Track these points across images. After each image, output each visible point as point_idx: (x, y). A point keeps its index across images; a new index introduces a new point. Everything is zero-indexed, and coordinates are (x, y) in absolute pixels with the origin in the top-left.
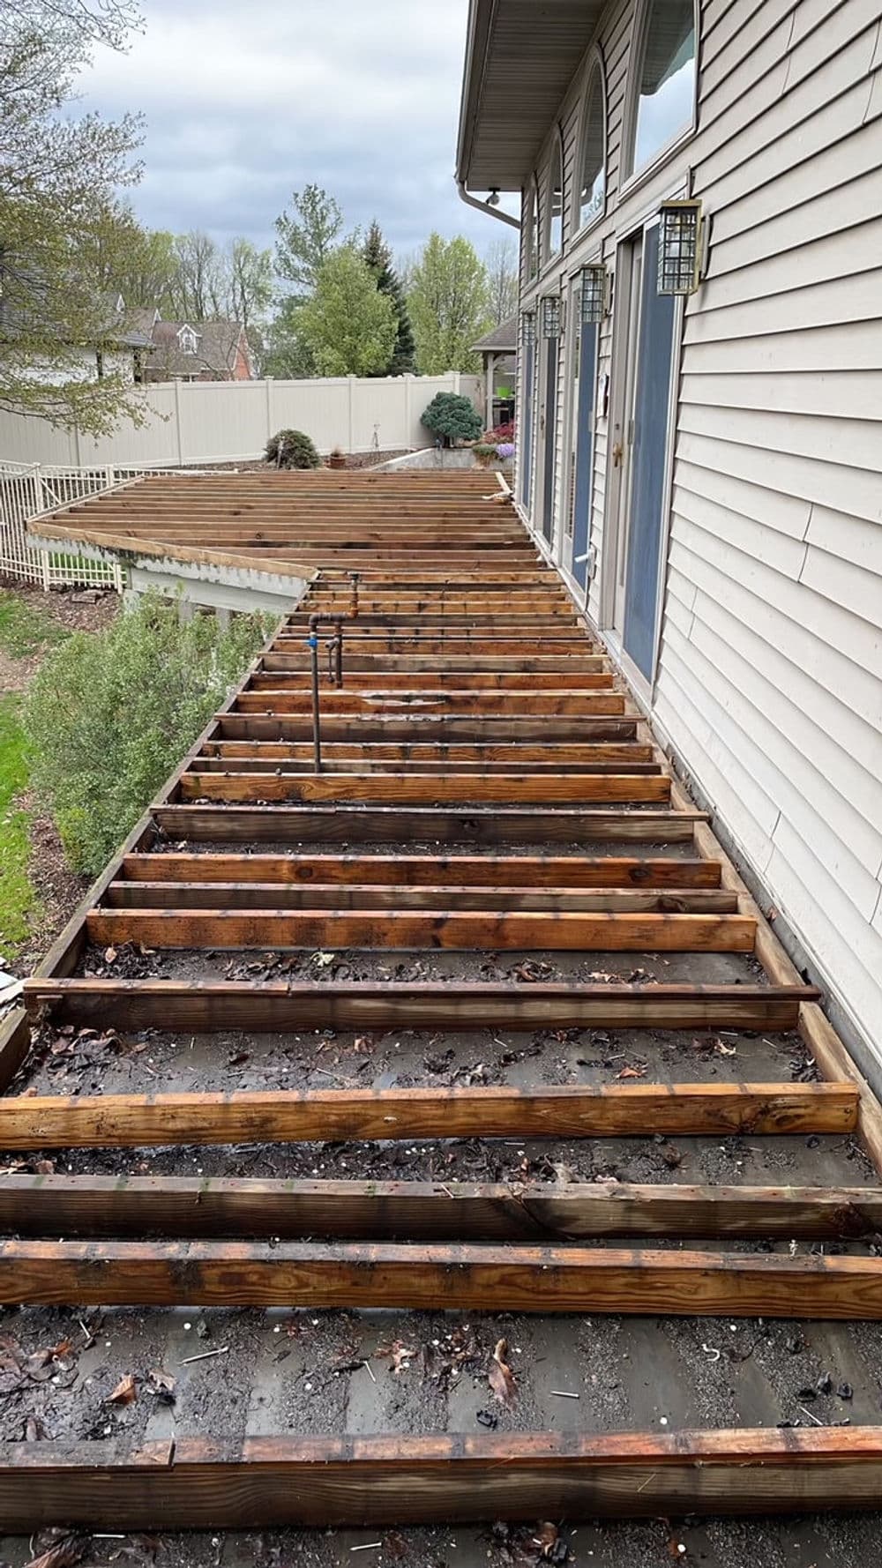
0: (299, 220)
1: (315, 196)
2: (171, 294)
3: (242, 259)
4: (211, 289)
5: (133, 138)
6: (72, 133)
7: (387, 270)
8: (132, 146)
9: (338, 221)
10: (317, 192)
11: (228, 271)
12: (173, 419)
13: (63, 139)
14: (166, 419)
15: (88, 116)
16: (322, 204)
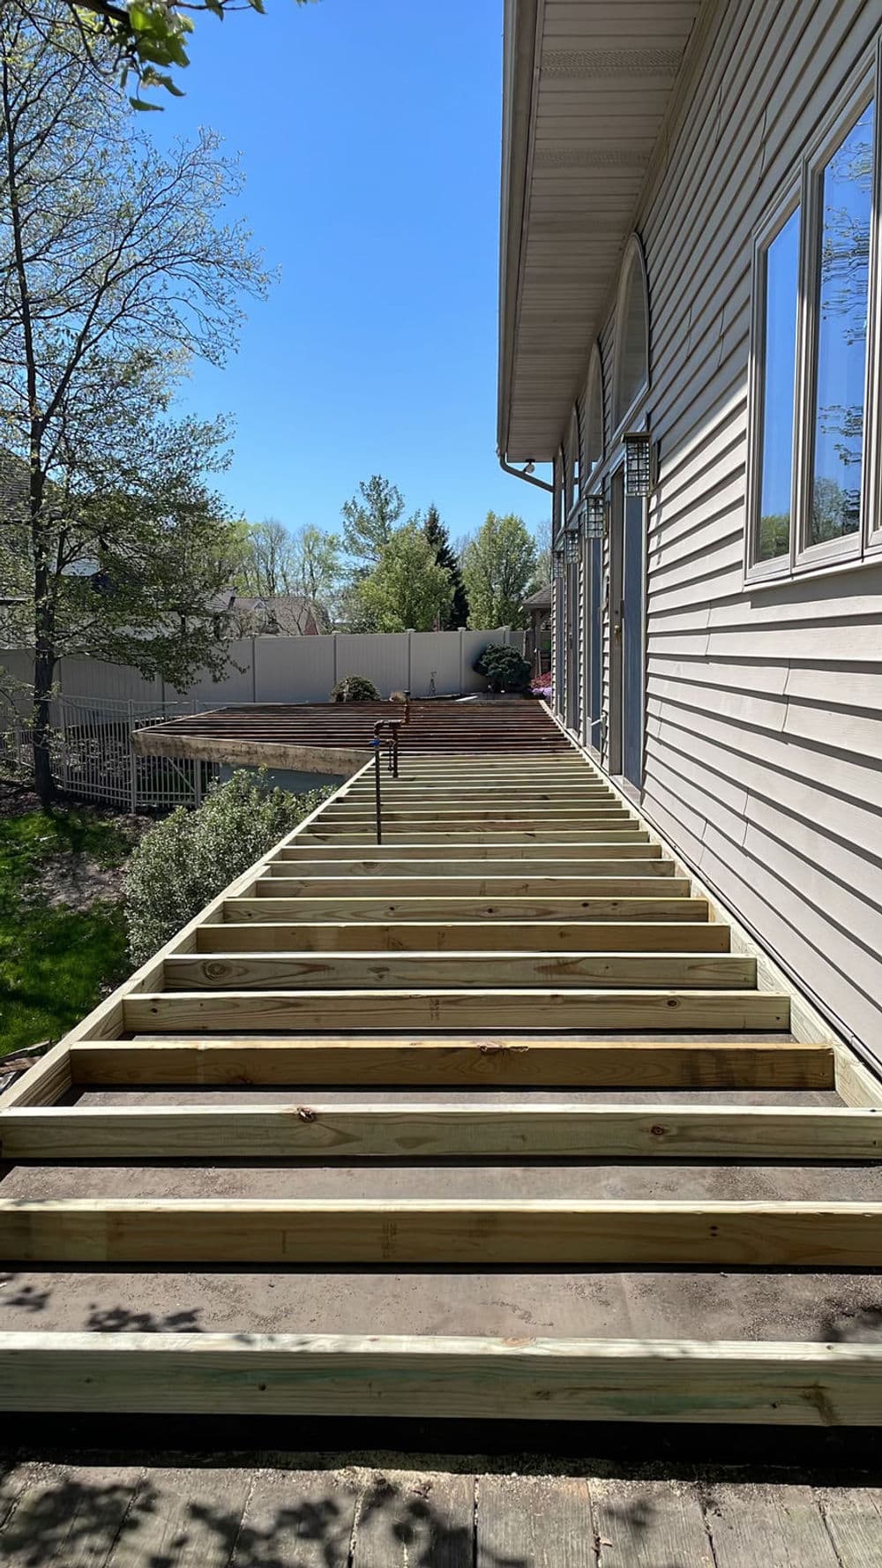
0: (365, 505)
1: (379, 485)
2: (246, 574)
3: (311, 543)
4: (282, 569)
5: (225, 433)
6: (173, 432)
7: (445, 547)
8: (223, 440)
9: (400, 507)
10: (381, 481)
11: (299, 553)
12: (250, 672)
13: (165, 436)
14: (244, 671)
15: (188, 417)
16: (386, 491)
